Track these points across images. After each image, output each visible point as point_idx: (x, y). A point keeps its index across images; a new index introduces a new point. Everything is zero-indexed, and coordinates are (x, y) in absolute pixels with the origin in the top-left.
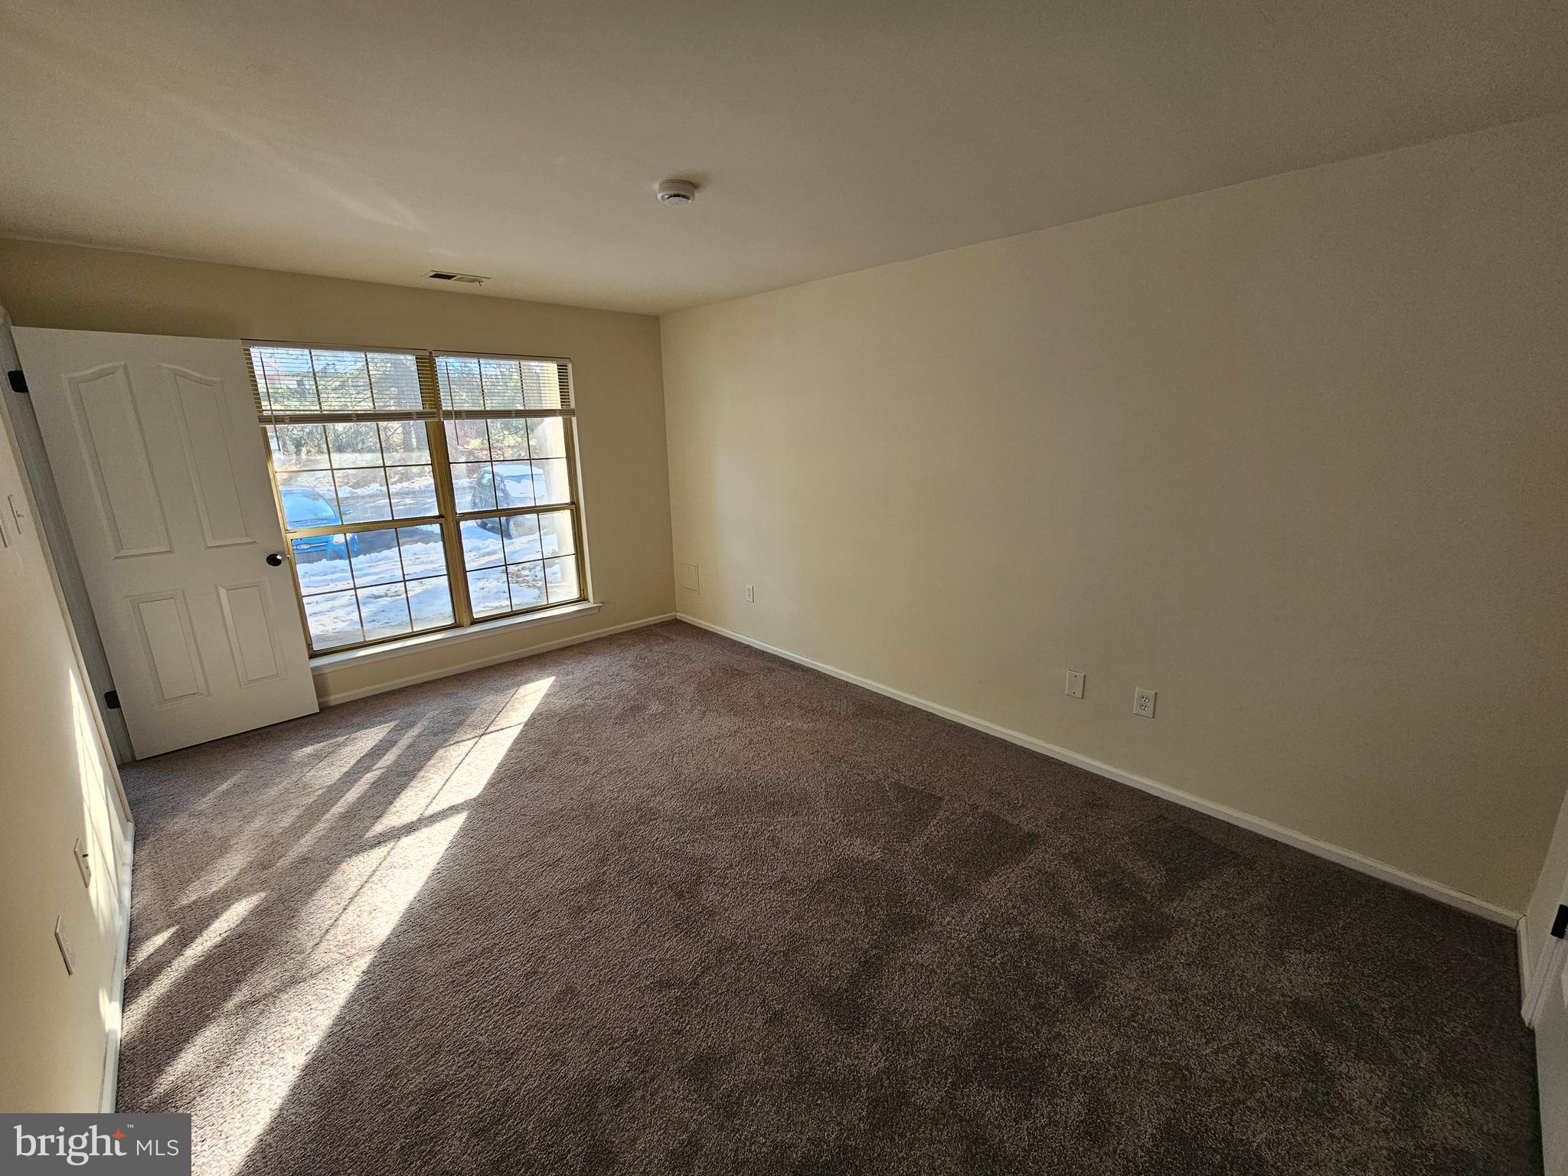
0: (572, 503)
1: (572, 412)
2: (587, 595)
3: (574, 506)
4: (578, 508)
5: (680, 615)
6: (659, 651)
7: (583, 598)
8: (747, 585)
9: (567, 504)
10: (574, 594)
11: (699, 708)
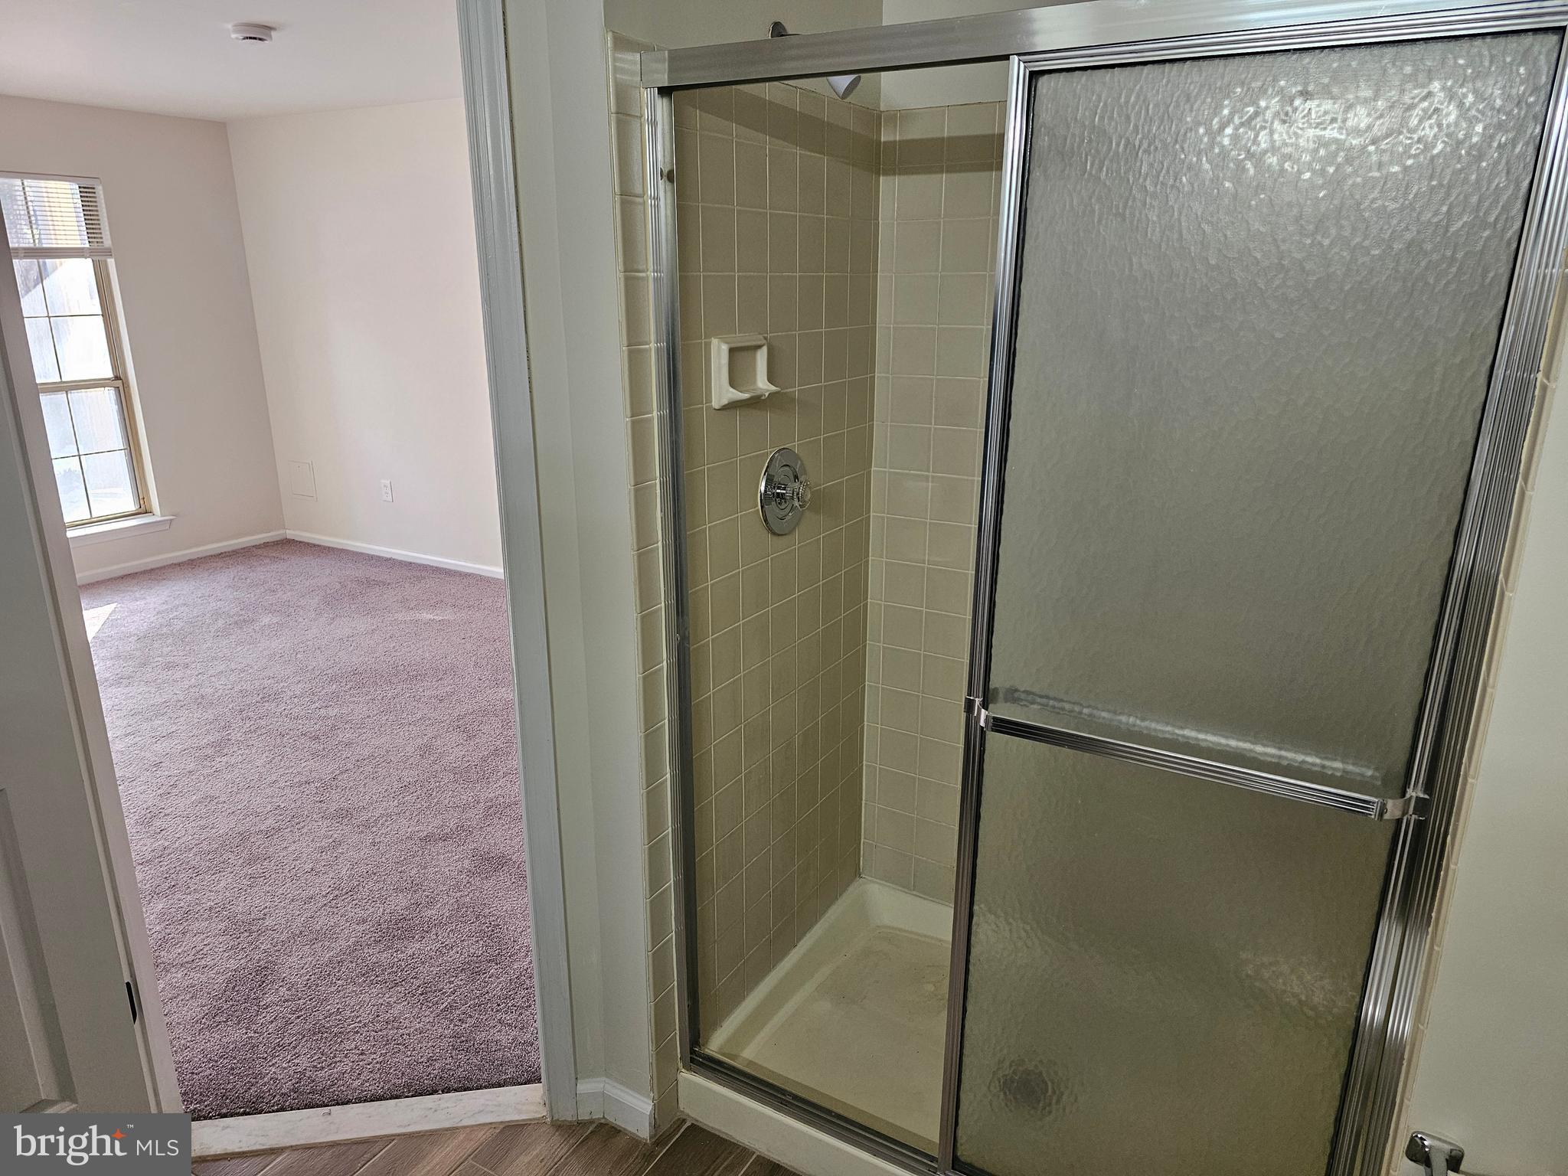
0: (117, 378)
1: (108, 253)
2: (151, 505)
3: (119, 381)
4: (126, 386)
5: (291, 534)
6: (266, 572)
7: (144, 510)
8: (383, 481)
9: (109, 379)
10: (131, 506)
11: (326, 615)
